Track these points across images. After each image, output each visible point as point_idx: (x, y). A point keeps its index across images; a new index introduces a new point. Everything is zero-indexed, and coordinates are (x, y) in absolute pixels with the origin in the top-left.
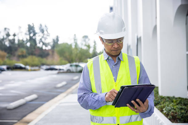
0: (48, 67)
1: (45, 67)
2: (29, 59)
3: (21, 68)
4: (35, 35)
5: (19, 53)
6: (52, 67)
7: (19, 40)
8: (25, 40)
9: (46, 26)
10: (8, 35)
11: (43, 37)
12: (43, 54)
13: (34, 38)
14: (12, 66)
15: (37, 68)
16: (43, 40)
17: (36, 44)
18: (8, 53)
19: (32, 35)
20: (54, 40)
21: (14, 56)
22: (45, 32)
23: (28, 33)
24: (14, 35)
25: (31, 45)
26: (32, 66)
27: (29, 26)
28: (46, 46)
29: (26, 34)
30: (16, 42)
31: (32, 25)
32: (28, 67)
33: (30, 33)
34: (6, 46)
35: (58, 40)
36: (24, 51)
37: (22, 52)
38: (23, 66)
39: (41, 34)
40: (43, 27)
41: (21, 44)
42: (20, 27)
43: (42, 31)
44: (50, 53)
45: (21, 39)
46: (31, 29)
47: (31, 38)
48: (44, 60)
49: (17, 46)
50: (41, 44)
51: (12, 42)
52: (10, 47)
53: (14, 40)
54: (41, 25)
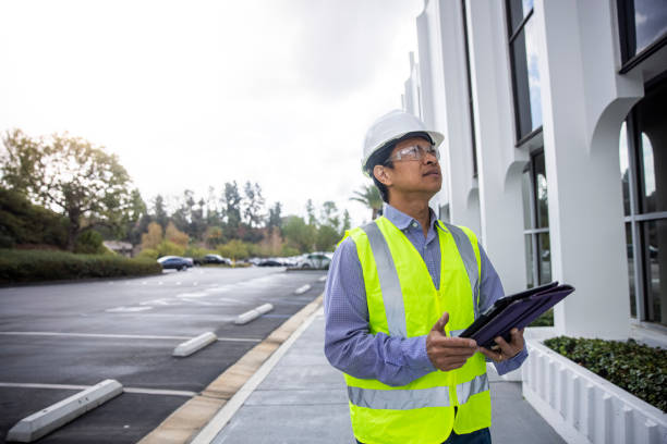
0: (264, 260)
1: (257, 260)
2: (230, 246)
3: (217, 263)
4: (237, 202)
5: (209, 234)
6: (271, 259)
7: (209, 212)
8: (220, 210)
9: (257, 186)
10: (191, 203)
11: (252, 206)
12: (253, 236)
13: (235, 206)
14: (202, 258)
15: (242, 262)
16: (252, 210)
17: (239, 219)
18: (191, 235)
19: (232, 202)
20: (271, 211)
21: (202, 240)
22: (256, 197)
23: (225, 198)
24: (202, 203)
25: (229, 220)
26: (237, 258)
27: (228, 185)
28: (257, 222)
29: (222, 200)
30: (205, 215)
31: (233, 184)
32: (228, 260)
33: (229, 200)
34: (186, 222)
35: (278, 209)
36: (220, 230)
37: (216, 233)
38: (220, 257)
39: (249, 201)
40: (253, 187)
41: (214, 219)
42: (212, 189)
43: (251, 195)
44: (265, 234)
45: (212, 209)
46: (231, 192)
47: (230, 208)
48: (255, 248)
49: (206, 222)
50: (249, 217)
51: (197, 215)
52: (193, 225)
53: (201, 211)
54: (249, 184)
